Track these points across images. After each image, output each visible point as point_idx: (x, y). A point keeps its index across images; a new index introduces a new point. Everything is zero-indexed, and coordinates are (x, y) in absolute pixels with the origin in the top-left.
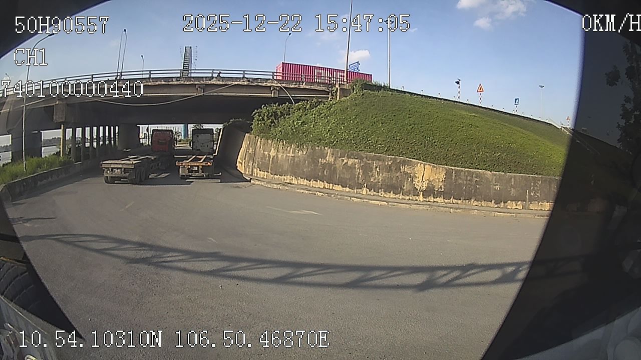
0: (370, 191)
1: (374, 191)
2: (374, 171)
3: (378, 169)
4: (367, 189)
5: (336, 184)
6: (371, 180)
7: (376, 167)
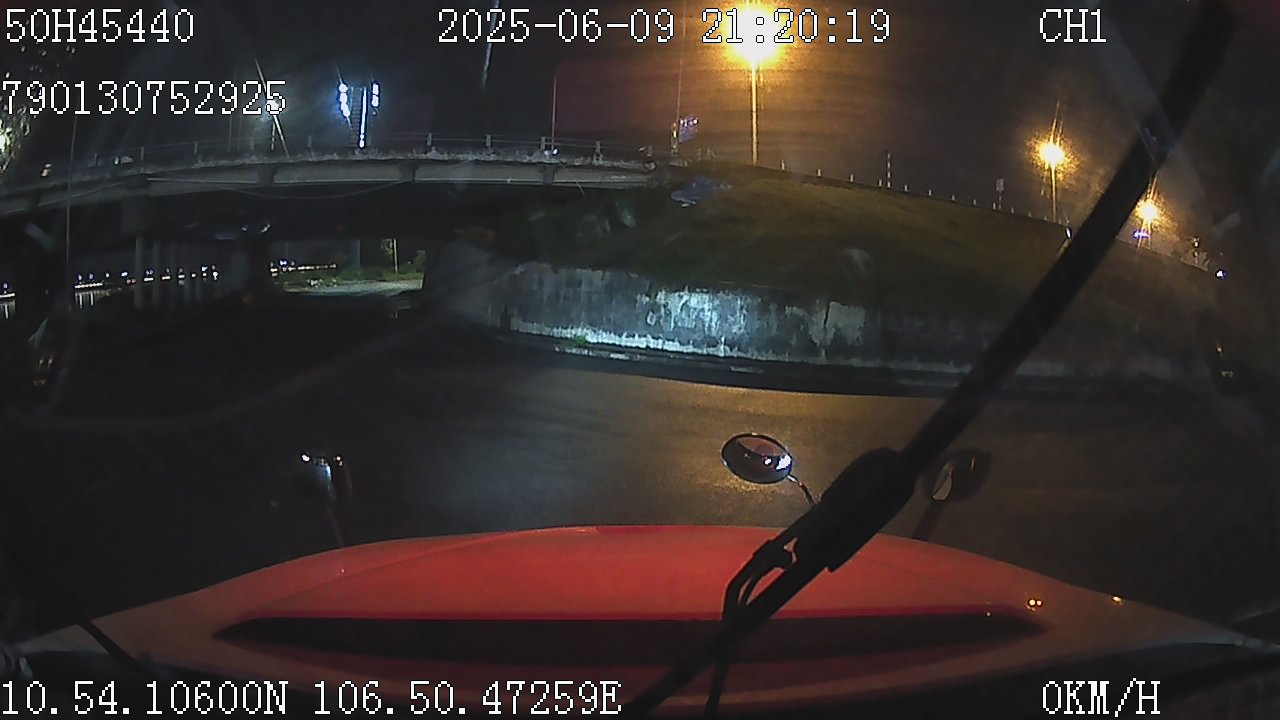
0: (731, 350)
1: (739, 350)
2: (738, 314)
3: (744, 311)
4: (727, 348)
5: (668, 340)
6: (734, 331)
7: (742, 308)
